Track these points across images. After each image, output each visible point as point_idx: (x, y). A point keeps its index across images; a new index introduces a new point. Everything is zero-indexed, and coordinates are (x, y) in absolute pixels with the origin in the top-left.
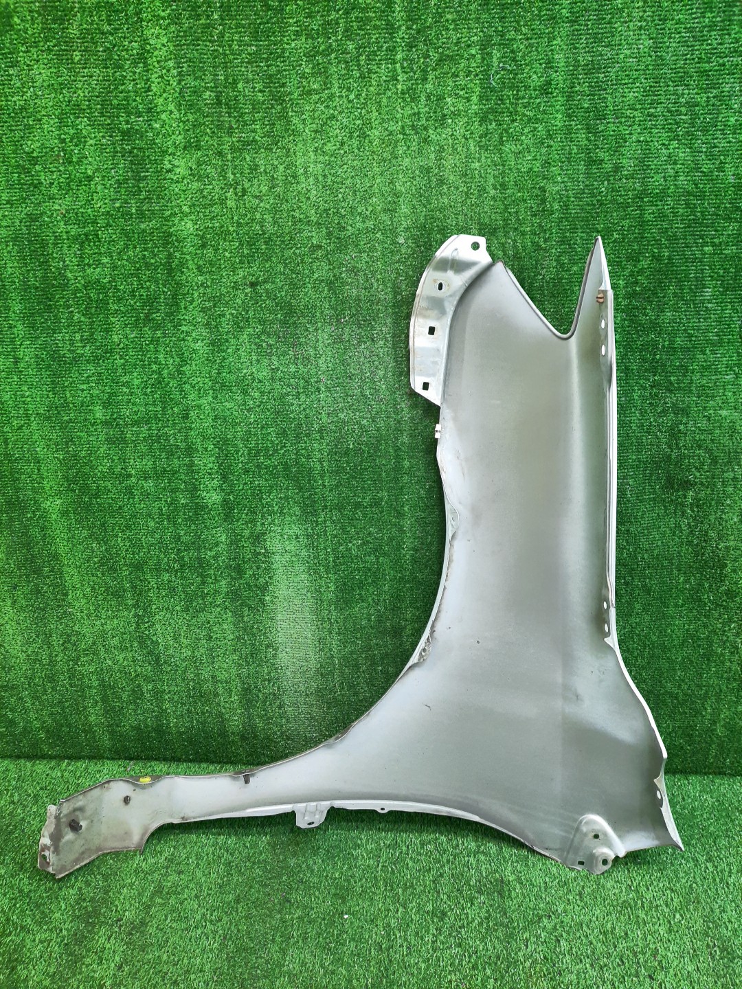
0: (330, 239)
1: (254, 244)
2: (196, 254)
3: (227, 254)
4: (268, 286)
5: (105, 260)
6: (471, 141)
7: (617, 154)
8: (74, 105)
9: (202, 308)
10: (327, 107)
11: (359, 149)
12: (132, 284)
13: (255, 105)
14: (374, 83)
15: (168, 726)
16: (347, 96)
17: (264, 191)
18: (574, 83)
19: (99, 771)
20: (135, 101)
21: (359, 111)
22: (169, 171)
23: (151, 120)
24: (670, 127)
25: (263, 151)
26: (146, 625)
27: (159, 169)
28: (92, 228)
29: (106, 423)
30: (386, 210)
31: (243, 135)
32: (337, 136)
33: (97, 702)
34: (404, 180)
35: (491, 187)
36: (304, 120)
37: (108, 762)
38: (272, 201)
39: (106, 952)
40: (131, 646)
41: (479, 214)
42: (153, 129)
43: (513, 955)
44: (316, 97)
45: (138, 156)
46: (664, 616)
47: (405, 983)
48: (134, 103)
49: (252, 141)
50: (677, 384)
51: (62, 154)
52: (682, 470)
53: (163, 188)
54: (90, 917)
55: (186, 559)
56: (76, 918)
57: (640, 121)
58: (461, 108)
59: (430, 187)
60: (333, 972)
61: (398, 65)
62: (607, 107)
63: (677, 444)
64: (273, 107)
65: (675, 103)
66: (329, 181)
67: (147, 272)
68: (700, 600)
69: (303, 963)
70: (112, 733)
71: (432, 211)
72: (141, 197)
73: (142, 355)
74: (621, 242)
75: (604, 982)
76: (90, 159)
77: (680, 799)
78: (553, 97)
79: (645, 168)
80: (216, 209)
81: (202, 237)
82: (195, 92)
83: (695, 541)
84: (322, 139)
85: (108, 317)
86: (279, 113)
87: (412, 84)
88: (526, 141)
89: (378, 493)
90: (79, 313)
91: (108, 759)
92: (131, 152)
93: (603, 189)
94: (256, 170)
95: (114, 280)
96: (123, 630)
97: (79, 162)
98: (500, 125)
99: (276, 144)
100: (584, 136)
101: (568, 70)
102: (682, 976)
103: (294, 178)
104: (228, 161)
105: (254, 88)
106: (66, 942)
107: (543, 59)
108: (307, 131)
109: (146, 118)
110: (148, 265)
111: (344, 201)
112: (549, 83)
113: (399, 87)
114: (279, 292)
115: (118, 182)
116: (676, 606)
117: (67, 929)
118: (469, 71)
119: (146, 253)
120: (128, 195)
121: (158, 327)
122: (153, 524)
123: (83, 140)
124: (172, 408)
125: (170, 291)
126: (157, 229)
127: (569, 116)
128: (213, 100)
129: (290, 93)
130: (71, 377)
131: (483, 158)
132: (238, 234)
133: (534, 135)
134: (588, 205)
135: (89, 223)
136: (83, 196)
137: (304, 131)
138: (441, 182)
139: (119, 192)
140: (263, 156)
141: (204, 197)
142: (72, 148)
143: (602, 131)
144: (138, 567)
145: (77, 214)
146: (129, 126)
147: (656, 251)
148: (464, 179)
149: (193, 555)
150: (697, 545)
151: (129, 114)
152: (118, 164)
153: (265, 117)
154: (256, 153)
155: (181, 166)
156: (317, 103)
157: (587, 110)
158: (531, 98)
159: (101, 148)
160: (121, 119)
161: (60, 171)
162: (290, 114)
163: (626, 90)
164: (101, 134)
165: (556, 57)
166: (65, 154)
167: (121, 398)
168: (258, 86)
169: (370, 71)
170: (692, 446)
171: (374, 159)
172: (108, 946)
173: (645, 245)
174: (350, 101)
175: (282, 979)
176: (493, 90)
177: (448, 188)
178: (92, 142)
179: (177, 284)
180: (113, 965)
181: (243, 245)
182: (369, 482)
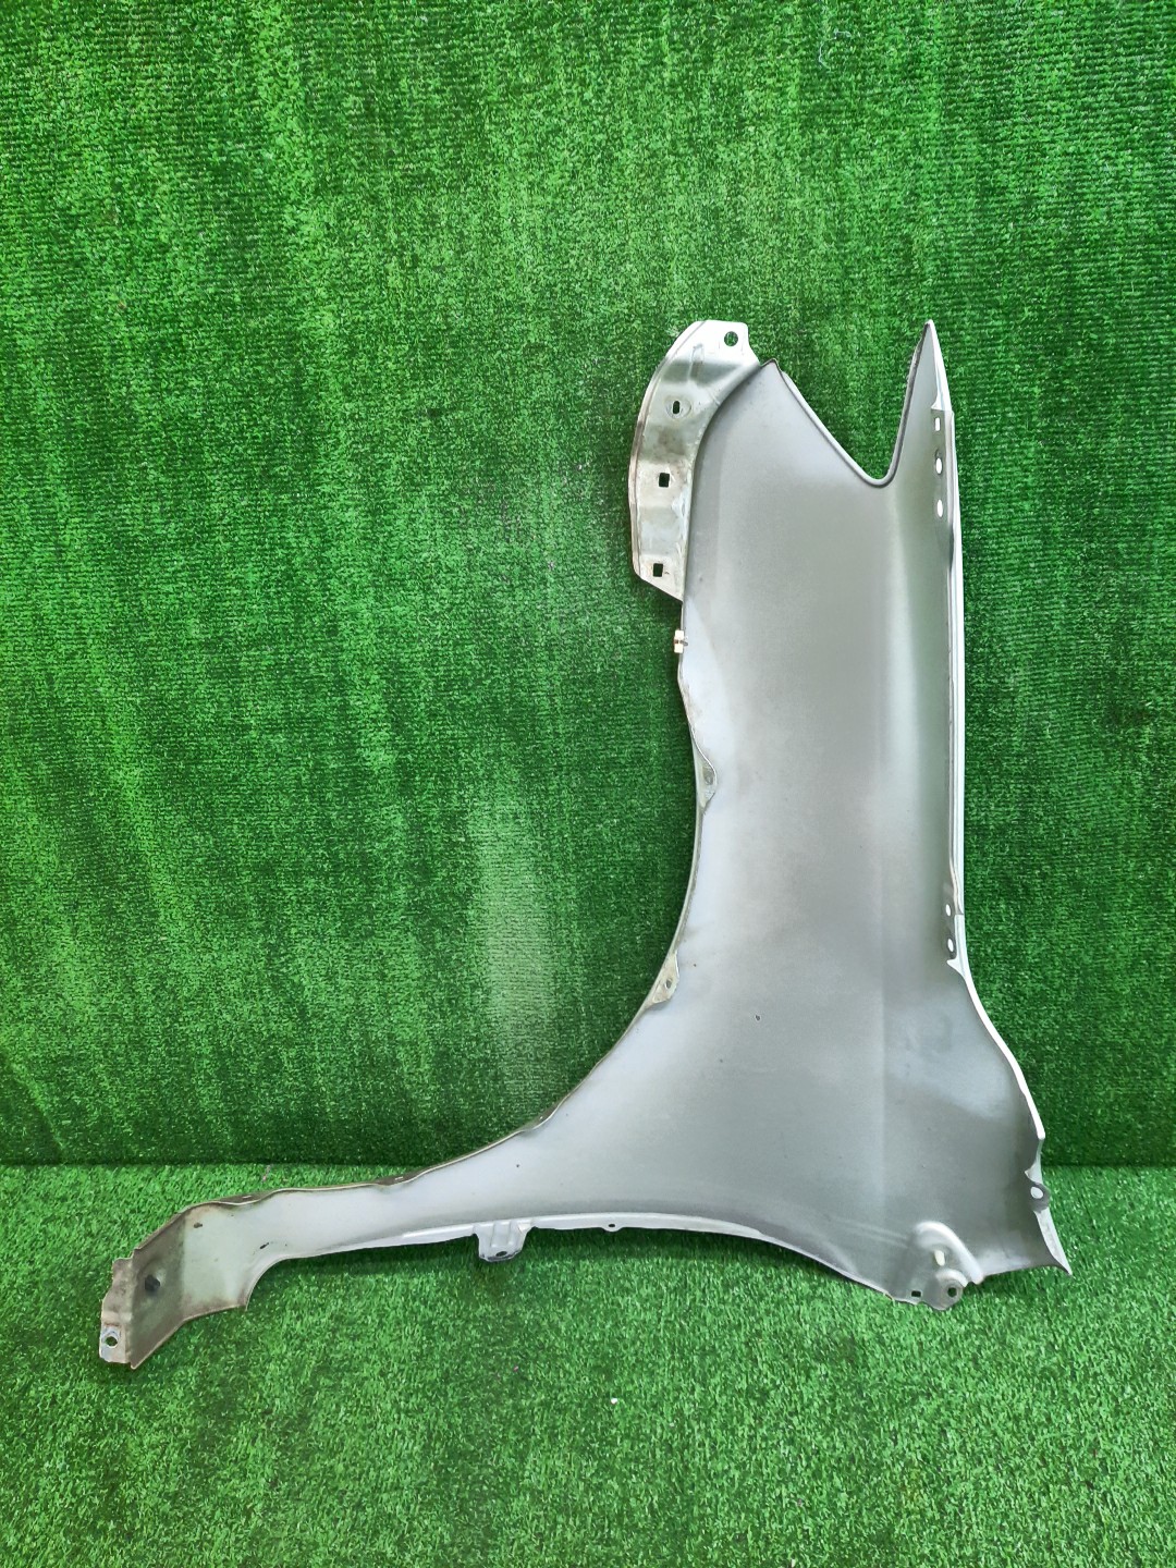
0: (557, 334)
1: (435, 347)
2: (341, 366)
3: (390, 364)
4: (460, 415)
5: (194, 382)
6: (786, 160)
7: (1030, 175)
8: (135, 127)
9: (354, 455)
10: (548, 113)
11: (601, 182)
12: (240, 420)
13: (430, 116)
14: (624, 70)
15: (323, 1112)
16: (581, 94)
17: (447, 259)
18: (958, 58)
19: (219, 1183)
20: (232, 115)
21: (601, 118)
22: (292, 230)
23: (260, 147)
24: (1118, 126)
25: (443, 190)
26: (283, 959)
27: (276, 228)
28: (171, 331)
29: (207, 645)
30: (647, 284)
31: (411, 166)
32: (565, 162)
33: (210, 1078)
34: (678, 231)
35: (821, 238)
36: (511, 136)
37: (232, 1167)
38: (461, 275)
39: (250, 1460)
40: (261, 992)
41: (802, 284)
42: (262, 161)
43: (874, 1456)
44: (528, 97)
45: (241, 207)
46: (1103, 925)
47: (710, 1501)
48: (230, 120)
49: (426, 176)
50: (1128, 554)
51: (118, 210)
52: (1133, 692)
53: (283, 261)
54: (221, 1408)
55: (341, 856)
56: (201, 1411)
57: (1069, 119)
58: (770, 106)
59: (720, 241)
60: (599, 1487)
61: (664, 39)
62: (1013, 96)
63: (1127, 652)
64: (458, 117)
65: (1127, 85)
66: (554, 237)
67: (263, 400)
68: (1161, 899)
69: (552, 1473)
70: (236, 1124)
71: (724, 281)
72: (249, 276)
73: (258, 535)
74: (1037, 323)
75: (1017, 1493)
76: (163, 216)
77: (1127, 1207)
78: (924, 83)
79: (1075, 198)
80: (371, 291)
81: (349, 339)
82: (331, 97)
83: (1154, 806)
84: (540, 168)
85: (202, 475)
86: (469, 127)
87: (688, 70)
88: (878, 160)
89: (643, 742)
90: (156, 469)
91: (231, 1162)
92: (228, 202)
93: (1007, 236)
94: (433, 223)
95: (210, 415)
96: (246, 968)
97: (146, 222)
98: (836, 133)
99: (465, 180)
100: (974, 147)
101: (948, 36)
102: (1138, 1481)
103: (496, 235)
104: (387, 210)
105: (426, 86)
106: (189, 1446)
107: (906, 17)
108: (515, 155)
109: (251, 144)
110: (264, 389)
111: (580, 269)
112: (915, 59)
113: (666, 75)
114: (477, 424)
115: (209, 252)
116: (1123, 908)
117: (188, 1427)
118: (784, 44)
119: (259, 368)
120: (226, 274)
121: (283, 487)
122: (287, 803)
123: (150, 185)
124: (310, 618)
125: (301, 429)
126: (275, 328)
127: (950, 114)
128: (359, 109)
129: (486, 93)
130: (148, 573)
131: (808, 190)
132: (407, 332)
133: (892, 149)
134: (982, 262)
135: (165, 322)
136: (154, 279)
137: (511, 155)
138: (739, 232)
139: (212, 269)
140: (444, 199)
141: (349, 272)
142: (134, 198)
143: (1004, 139)
144: (267, 869)
145: (145, 307)
146: (224, 159)
147: (1094, 336)
148: (775, 227)
149: (352, 849)
150: (1158, 811)
151: (223, 138)
152: (209, 223)
153: (446, 135)
154: (433, 195)
155: (312, 221)
156: (530, 107)
157: (981, 104)
158: (886, 85)
159: (181, 197)
160: (210, 146)
161: (115, 237)
162: (487, 127)
163: (1046, 67)
164: (179, 174)
165: (929, 13)
166: (122, 210)
167: (228, 603)
168: (434, 83)
169: (618, 51)
170: (1151, 655)
171: (626, 198)
172: (252, 1451)
173: (1076, 328)
174: (585, 103)
175: (522, 1498)
176: (822, 74)
177: (750, 244)
178: (165, 188)
179: (312, 417)
180: (263, 1480)
181: (415, 349)
182: (628, 726)
